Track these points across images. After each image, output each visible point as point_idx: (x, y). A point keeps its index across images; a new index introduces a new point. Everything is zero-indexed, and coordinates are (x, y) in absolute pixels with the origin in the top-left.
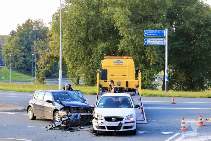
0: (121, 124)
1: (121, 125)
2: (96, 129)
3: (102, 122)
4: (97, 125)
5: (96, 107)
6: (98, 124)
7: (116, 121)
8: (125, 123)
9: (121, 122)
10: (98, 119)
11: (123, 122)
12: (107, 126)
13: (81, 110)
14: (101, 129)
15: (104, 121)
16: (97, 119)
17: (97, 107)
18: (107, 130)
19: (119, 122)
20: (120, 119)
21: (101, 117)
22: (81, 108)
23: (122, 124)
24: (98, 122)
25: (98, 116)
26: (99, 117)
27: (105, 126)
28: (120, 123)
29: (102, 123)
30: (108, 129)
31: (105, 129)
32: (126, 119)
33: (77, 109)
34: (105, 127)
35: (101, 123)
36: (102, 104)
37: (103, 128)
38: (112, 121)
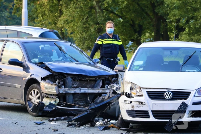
0: (184, 106)
1: (185, 108)
2: (126, 117)
3: (141, 101)
4: (130, 109)
5: (127, 71)
6: (133, 107)
7: (172, 99)
8: (195, 104)
9: (184, 101)
10: (133, 95)
11: (189, 101)
12: (153, 111)
13: (90, 81)
14: (139, 117)
15: (145, 98)
16: (129, 96)
17: (129, 70)
18: (152, 119)
19: (180, 102)
20: (184, 95)
21: (138, 90)
22: (90, 77)
23: (187, 105)
24: (131, 102)
25: (131, 89)
26: (134, 91)
27: (147, 112)
28: (183, 103)
29: (142, 103)
30: (155, 117)
31: (148, 117)
32: (197, 95)
33: (80, 80)
34: (148, 114)
35: (139, 103)
36: (141, 63)
37: (145, 114)
38: (164, 99)
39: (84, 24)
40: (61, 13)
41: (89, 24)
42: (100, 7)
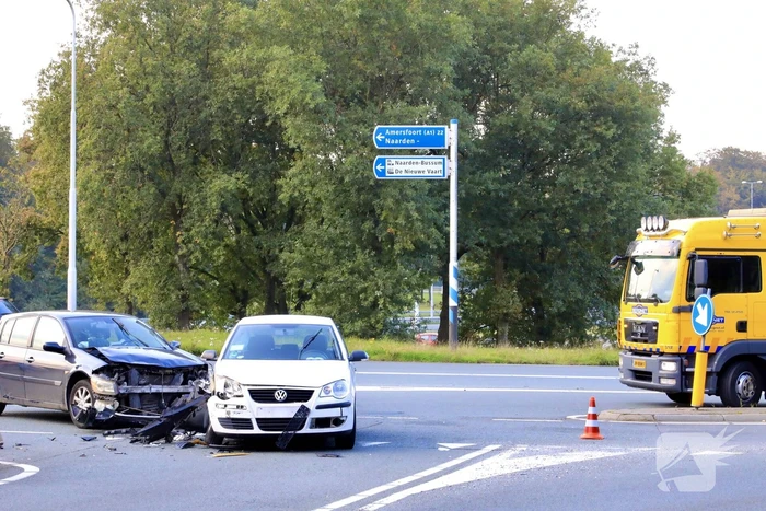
0: (304, 410)
1: (306, 415)
2: (218, 428)
3: (241, 404)
4: (224, 416)
5: (219, 359)
6: (228, 413)
7: (286, 401)
8: (319, 407)
9: (304, 404)
10: (228, 395)
11: (311, 404)
12: (257, 419)
13: (166, 375)
14: (238, 429)
15: (247, 400)
16: (222, 397)
17: (223, 358)
18: (256, 430)
19: (297, 405)
20: (304, 395)
21: (236, 388)
22: (165, 368)
23: (308, 410)
24: (226, 406)
25: (226, 386)
26: (230, 390)
27: (249, 420)
28: (303, 407)
29: (242, 407)
30: (260, 427)
31: (251, 428)
32: (323, 394)
33: (151, 374)
34: (251, 423)
35: (238, 407)
36: (240, 347)
37: (246, 423)
38: (274, 401)
39: (162, 289)
40: (127, 272)
41: (168, 290)
42: (185, 264)
